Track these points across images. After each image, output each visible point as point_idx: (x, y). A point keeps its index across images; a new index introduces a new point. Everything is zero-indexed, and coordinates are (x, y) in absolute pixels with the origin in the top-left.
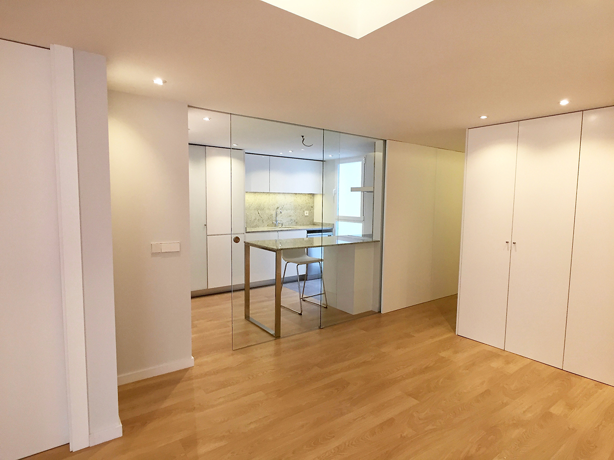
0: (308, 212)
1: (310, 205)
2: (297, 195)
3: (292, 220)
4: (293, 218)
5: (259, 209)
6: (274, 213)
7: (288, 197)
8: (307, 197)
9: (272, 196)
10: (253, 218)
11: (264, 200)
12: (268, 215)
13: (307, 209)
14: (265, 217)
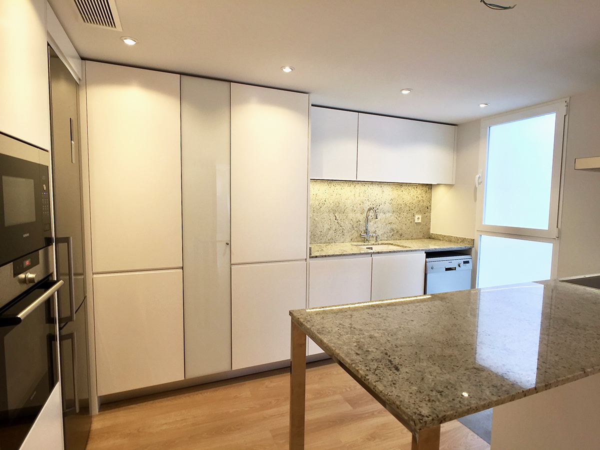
0: (420, 216)
1: (425, 204)
2: (403, 187)
3: (392, 229)
4: (394, 226)
5: (337, 210)
6: (362, 218)
7: (387, 190)
8: (419, 190)
9: (359, 188)
10: (327, 226)
11: (348, 195)
12: (351, 222)
13: (419, 212)
14: (347, 225)
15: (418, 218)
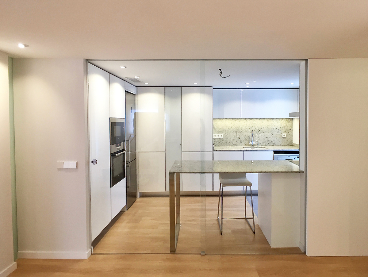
0: (285, 134)
1: (288, 128)
2: (274, 120)
3: (269, 141)
4: (269, 139)
5: (237, 131)
6: (251, 135)
8: (284, 121)
10: (232, 139)
11: (242, 124)
12: (245, 137)
13: (285, 132)
14: (243, 138)
15: (284, 135)
